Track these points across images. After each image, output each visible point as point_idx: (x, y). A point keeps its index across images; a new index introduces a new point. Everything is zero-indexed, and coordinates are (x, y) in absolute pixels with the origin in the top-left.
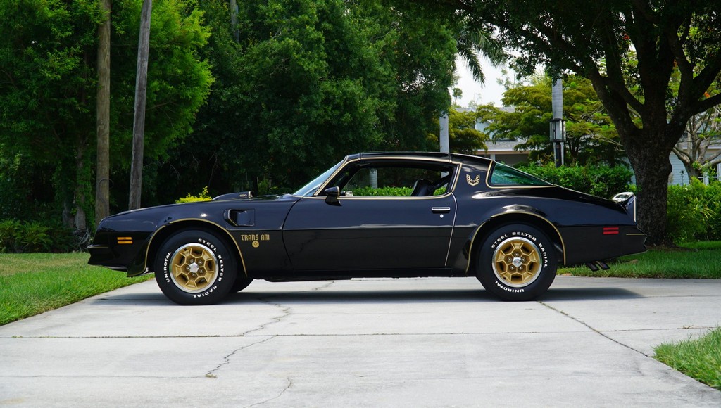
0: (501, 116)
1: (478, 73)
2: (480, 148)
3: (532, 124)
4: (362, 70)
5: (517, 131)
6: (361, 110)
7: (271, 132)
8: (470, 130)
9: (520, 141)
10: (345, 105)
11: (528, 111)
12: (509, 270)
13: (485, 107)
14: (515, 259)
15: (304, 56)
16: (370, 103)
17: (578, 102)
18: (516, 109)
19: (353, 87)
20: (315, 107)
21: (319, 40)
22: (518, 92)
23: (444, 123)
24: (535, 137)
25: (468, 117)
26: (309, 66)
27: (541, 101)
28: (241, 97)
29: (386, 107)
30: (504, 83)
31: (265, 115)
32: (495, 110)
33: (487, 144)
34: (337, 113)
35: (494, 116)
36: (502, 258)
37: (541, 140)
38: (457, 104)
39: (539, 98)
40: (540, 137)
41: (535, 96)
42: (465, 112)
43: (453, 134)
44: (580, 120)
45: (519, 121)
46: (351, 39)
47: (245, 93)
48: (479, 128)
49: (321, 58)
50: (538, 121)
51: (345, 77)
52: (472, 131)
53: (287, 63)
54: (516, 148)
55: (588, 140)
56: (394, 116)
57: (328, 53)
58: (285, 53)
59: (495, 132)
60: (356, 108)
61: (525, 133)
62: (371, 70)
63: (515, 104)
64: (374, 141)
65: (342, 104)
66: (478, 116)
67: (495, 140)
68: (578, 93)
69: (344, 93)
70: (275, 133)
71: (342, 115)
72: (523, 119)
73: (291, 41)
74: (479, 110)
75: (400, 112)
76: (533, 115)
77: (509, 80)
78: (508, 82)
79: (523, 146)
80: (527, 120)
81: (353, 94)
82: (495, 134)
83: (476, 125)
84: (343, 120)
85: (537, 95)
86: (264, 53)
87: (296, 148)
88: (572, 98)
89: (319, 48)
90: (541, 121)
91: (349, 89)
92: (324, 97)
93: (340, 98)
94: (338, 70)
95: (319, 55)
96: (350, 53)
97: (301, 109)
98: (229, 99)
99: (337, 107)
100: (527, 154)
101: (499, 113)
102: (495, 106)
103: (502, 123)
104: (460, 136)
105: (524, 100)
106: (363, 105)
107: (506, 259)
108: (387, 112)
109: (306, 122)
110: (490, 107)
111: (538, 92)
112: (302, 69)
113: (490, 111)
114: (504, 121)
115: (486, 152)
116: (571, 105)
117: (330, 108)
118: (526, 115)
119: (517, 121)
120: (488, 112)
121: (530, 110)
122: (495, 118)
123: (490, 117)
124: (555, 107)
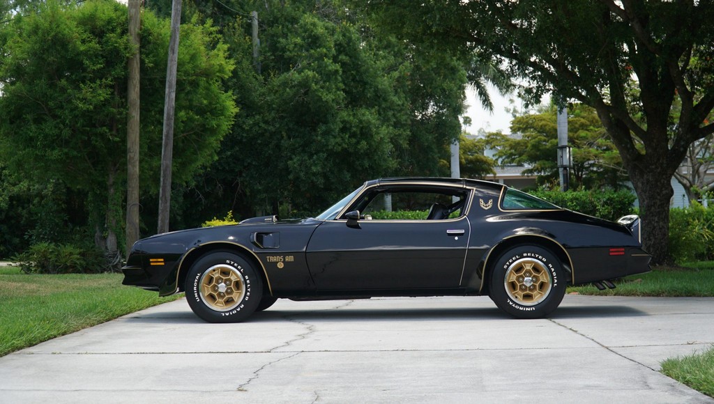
0: (510, 142)
1: (487, 102)
2: (489, 173)
3: (539, 150)
4: (378, 99)
5: (524, 157)
6: (377, 138)
7: (291, 159)
8: (479, 156)
9: (527, 166)
10: (362, 134)
11: (535, 138)
12: (521, 289)
13: (493, 134)
14: (526, 279)
15: (322, 88)
16: (385, 131)
17: (582, 129)
18: (523, 136)
19: (369, 116)
20: (333, 135)
21: (336, 71)
22: (525, 120)
23: (455, 150)
24: (541, 162)
25: (477, 144)
26: (327, 97)
27: (547, 128)
28: (263, 125)
29: (400, 135)
30: (511, 111)
31: (285, 143)
32: (503, 137)
33: (495, 169)
34: (354, 140)
35: (502, 143)
36: (513, 278)
37: (547, 166)
38: (467, 132)
39: (545, 126)
40: (546, 162)
41: (541, 124)
42: (474, 139)
43: (463, 161)
44: (585, 147)
45: (527, 147)
46: (367, 71)
47: (266, 122)
48: (488, 154)
49: (338, 89)
50: (544, 147)
51: (361, 106)
52: (482, 157)
53: (306, 93)
54: (524, 173)
55: (592, 165)
56: (407, 144)
57: (345, 84)
58: (304, 84)
59: (504, 157)
60: (372, 136)
61: (532, 159)
62: (385, 100)
63: (522, 132)
64: (388, 167)
65: (358, 132)
66: (487, 142)
67: (503, 166)
68: (582, 120)
69: (361, 122)
70: (295, 160)
71: (358, 143)
72: (529, 145)
73: (310, 73)
74: (488, 137)
75: (413, 140)
76: (539, 142)
77: (516, 109)
78: (515, 111)
79: (530, 171)
80: (533, 146)
81: (369, 122)
82: (503, 160)
83: (485, 152)
84: (359, 147)
85: (543, 122)
86: (285, 84)
87: (314, 174)
88: (577, 126)
89: (336, 79)
90: (547, 147)
91: (365, 118)
92: (341, 126)
93: (357, 127)
94: (354, 100)
95: (336, 86)
96: (366, 83)
97: (319, 138)
98: (251, 128)
99: (353, 135)
100: (534, 179)
101: (507, 140)
102: (503, 133)
103: (510, 150)
104: (470, 162)
105: (530, 128)
106: (378, 133)
107: (518, 278)
108: (401, 139)
109: (324, 149)
110: (498, 134)
111: (544, 120)
112: (320, 99)
113: (498, 138)
114: (512, 147)
115: (495, 177)
116: (576, 132)
117: (347, 136)
118: (533, 142)
119: (524, 147)
120: (496, 139)
121: (536, 137)
122: (503, 145)
123: (498, 144)
124: (561, 134)
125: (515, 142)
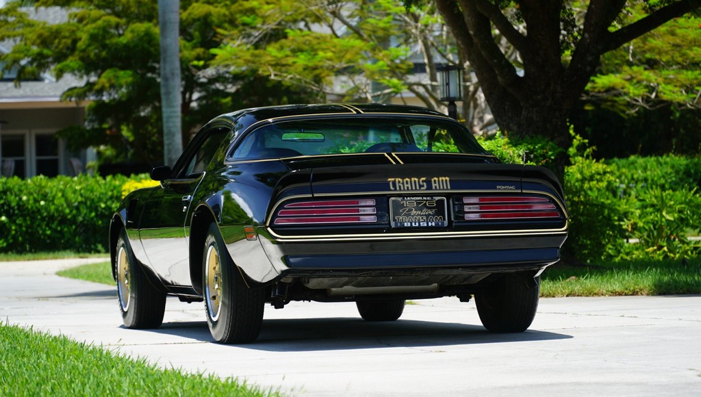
0: (38, 30)
3: (104, 46)
5: (72, 61)
9: (72, 81)
11: (95, 20)
18: (70, 16)
35: (21, 31)
37: (123, 81)
45: (75, 41)
50: (115, 40)
54: (64, 95)
61: (89, 65)
72: (84, 37)
76: (105, 30)
79: (82, 94)
80: (93, 37)
90: (123, 40)
101: (30, 25)
113: (11, 19)
114: (44, 41)
118: (90, 28)
119: (69, 41)
120: (6, 22)
121: (99, 18)
122: (22, 35)
123: (11, 33)
124: (164, 13)
125: (50, 29)
